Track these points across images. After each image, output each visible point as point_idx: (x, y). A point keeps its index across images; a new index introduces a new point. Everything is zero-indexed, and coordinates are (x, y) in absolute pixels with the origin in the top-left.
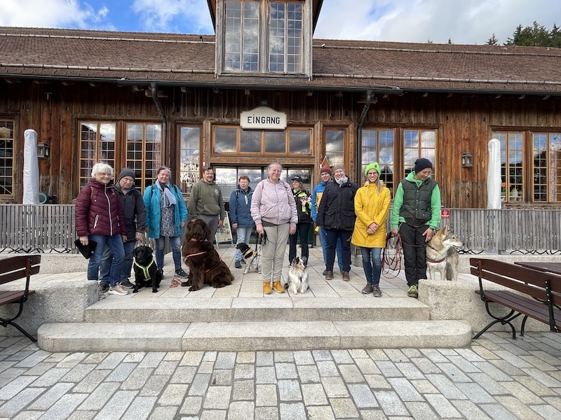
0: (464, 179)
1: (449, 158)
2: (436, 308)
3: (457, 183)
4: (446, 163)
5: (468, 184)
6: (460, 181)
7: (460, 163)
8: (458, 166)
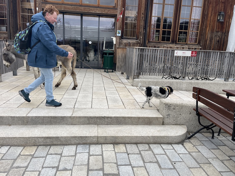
0: (217, 30)
1: (210, 15)
2: (168, 117)
3: (212, 32)
4: (207, 17)
5: (219, 34)
6: (215, 31)
7: (216, 19)
8: (215, 21)
